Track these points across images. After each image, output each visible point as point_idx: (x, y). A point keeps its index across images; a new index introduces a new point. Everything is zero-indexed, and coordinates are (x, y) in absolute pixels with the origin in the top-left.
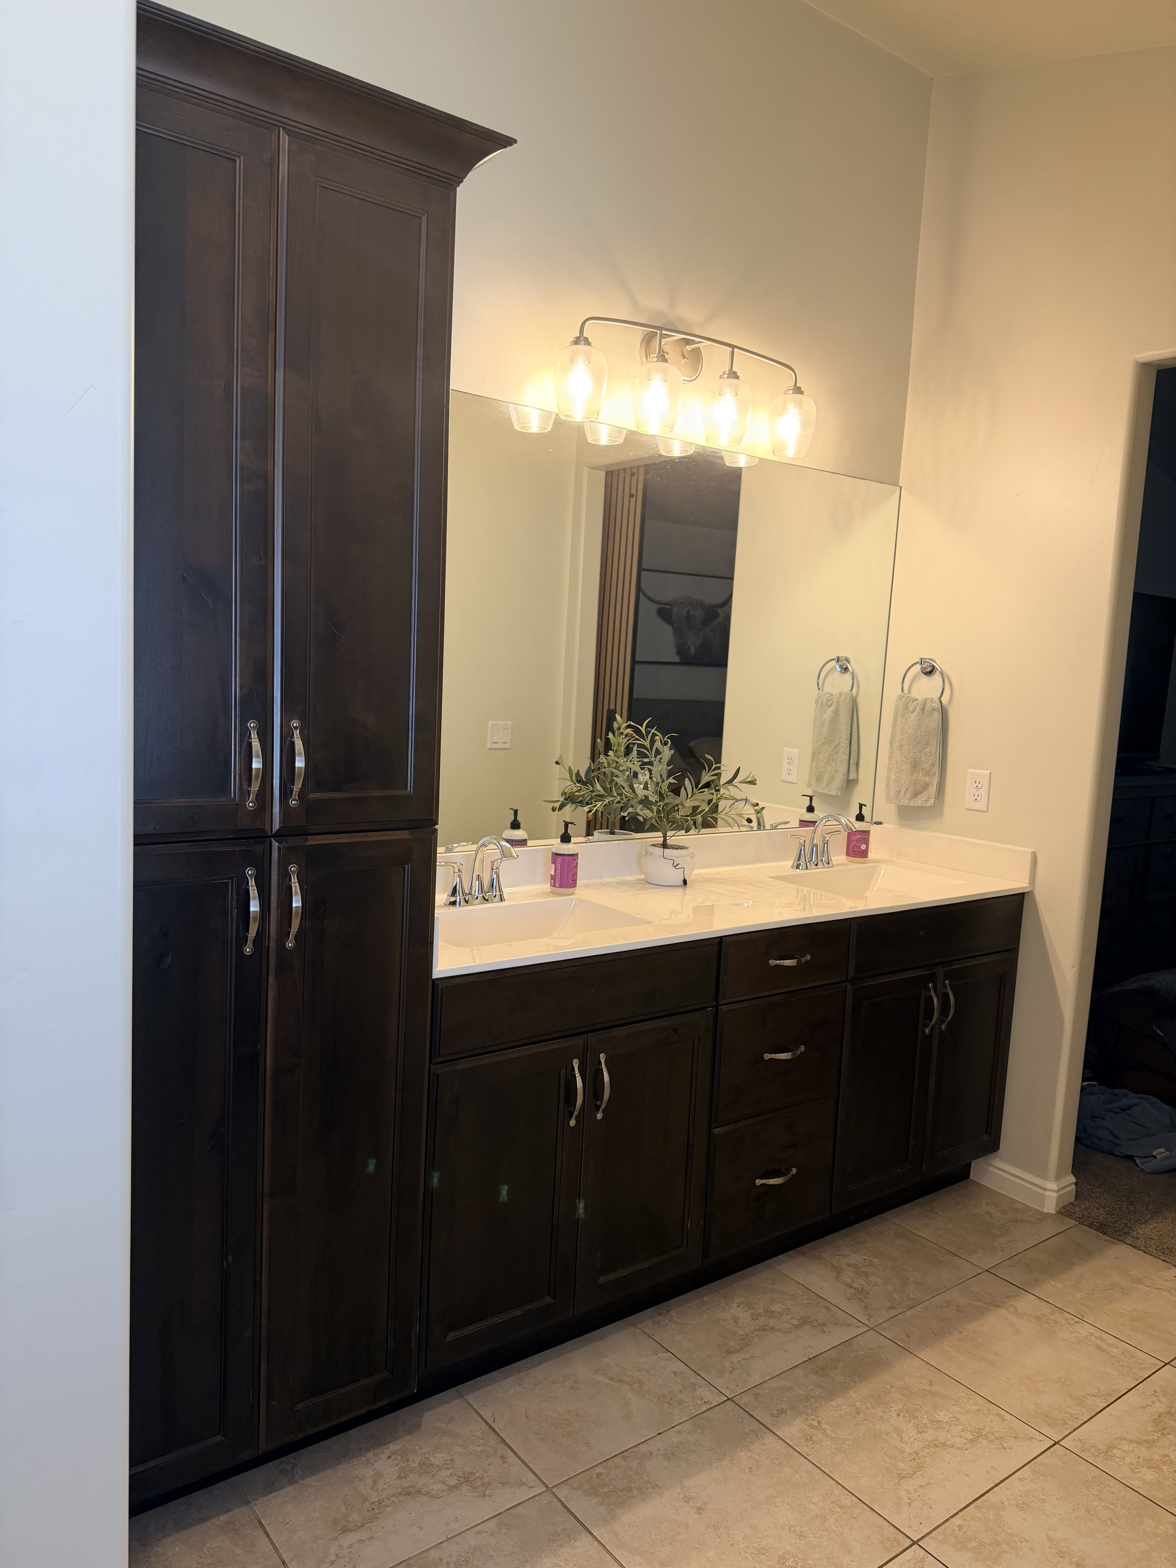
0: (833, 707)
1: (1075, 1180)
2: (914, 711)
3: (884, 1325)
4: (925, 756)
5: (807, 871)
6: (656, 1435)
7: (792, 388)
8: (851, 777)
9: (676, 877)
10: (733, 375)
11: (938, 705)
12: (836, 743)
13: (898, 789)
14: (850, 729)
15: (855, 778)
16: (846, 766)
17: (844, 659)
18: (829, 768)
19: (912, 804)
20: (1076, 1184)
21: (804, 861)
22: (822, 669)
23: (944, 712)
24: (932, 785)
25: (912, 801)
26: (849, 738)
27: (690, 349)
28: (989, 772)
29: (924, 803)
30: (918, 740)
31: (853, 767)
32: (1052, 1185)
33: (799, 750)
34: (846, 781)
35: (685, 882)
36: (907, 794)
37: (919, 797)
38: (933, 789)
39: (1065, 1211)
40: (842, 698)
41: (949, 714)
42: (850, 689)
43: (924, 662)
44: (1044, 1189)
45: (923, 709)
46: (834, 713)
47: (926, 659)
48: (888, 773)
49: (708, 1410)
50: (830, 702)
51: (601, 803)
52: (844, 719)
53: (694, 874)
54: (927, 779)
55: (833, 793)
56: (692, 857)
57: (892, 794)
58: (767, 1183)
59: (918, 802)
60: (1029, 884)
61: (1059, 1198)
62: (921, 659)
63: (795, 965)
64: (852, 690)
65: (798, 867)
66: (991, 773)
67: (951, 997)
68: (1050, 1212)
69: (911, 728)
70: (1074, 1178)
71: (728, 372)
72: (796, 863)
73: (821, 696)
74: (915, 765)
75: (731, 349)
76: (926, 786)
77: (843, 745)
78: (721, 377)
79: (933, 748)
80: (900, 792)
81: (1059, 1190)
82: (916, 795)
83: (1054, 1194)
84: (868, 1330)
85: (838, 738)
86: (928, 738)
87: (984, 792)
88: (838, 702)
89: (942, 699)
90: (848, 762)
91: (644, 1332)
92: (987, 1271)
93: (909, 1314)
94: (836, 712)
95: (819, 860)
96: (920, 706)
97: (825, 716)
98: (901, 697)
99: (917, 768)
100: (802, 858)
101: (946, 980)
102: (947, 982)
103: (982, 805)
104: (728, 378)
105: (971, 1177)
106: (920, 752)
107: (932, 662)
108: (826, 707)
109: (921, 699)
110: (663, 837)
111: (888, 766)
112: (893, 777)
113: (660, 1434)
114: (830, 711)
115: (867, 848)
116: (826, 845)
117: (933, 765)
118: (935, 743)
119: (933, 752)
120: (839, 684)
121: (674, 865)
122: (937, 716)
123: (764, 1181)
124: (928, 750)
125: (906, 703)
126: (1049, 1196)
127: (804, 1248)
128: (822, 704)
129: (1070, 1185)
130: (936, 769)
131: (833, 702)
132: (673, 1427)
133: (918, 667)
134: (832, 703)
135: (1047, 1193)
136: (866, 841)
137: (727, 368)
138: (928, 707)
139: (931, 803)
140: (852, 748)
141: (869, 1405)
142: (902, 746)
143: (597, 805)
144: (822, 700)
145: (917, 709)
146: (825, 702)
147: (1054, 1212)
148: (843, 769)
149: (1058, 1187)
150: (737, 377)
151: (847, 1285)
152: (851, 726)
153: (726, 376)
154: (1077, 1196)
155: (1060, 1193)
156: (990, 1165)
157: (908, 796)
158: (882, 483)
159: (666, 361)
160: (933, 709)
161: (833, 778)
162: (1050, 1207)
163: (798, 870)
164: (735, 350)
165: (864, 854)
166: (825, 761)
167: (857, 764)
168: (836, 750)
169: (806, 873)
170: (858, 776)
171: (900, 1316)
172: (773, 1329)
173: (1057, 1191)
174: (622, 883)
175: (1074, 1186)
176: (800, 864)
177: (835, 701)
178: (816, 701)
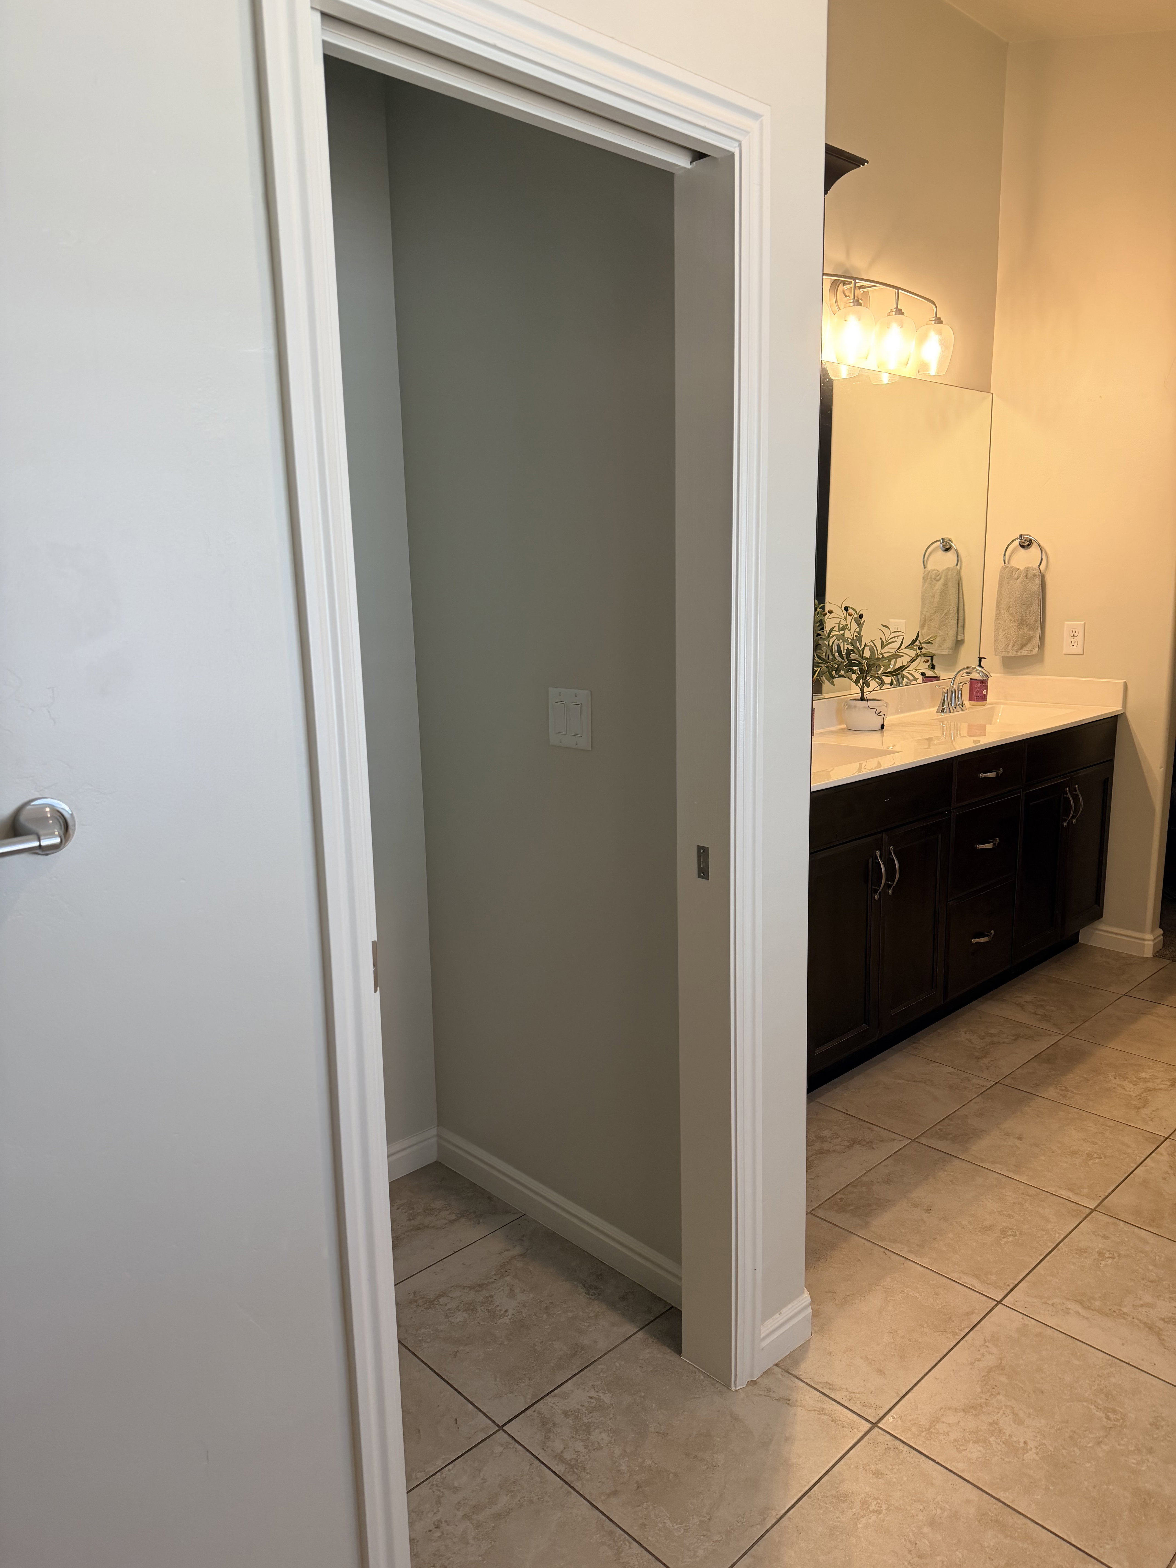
0: (942, 581)
1: (1162, 932)
2: (1018, 578)
3: (1074, 1032)
4: (1029, 614)
5: (951, 714)
6: (962, 1107)
7: (934, 319)
8: (959, 638)
9: (877, 722)
10: (900, 312)
11: (1037, 572)
12: (946, 611)
13: (1007, 643)
14: (957, 598)
15: (962, 638)
16: (955, 629)
17: (948, 539)
18: (940, 632)
19: (1019, 654)
20: (1163, 935)
21: (947, 706)
22: (926, 550)
23: (1043, 577)
24: (1035, 637)
25: (1019, 652)
26: (957, 606)
27: (862, 292)
28: (1083, 622)
29: (1029, 652)
30: (1023, 601)
31: (960, 629)
32: (1149, 936)
33: (905, 620)
34: (955, 642)
35: (883, 726)
36: (1015, 647)
37: (1025, 648)
38: (1037, 640)
39: (1159, 954)
40: (950, 573)
41: (1046, 579)
42: (955, 564)
43: (1024, 538)
44: (1144, 940)
45: (1026, 576)
46: (944, 586)
47: (1025, 535)
48: (995, 632)
49: (987, 1090)
50: (939, 577)
51: (820, 668)
52: (952, 591)
53: (888, 721)
54: (1031, 633)
55: (945, 652)
56: (886, 706)
57: (1002, 648)
58: (980, 941)
59: (1025, 652)
60: (1123, 707)
61: (1154, 945)
62: (1021, 535)
63: (995, 776)
64: (957, 565)
65: (943, 711)
66: (1085, 623)
67: (1080, 797)
68: (1148, 956)
69: (1017, 592)
70: (1162, 930)
71: (895, 310)
72: (941, 709)
73: (928, 573)
74: (1022, 622)
75: (897, 291)
76: (1030, 639)
77: (952, 612)
78: (889, 314)
79: (1036, 607)
80: (1008, 646)
81: (1155, 939)
82: (1022, 647)
83: (1151, 943)
84: (1064, 1037)
85: (947, 607)
86: (1032, 599)
87: (1080, 639)
88: (946, 576)
89: (1040, 567)
90: (956, 626)
91: (910, 1054)
92: (1125, 995)
93: (1087, 1024)
94: (946, 585)
95: (957, 705)
96: (1024, 574)
97: (935, 589)
98: (1004, 568)
99: (1023, 625)
100: (946, 703)
101: (1075, 785)
102: (1076, 786)
103: (1078, 650)
104: (895, 315)
105: (1080, 941)
106: (1026, 611)
107: (1029, 537)
108: (935, 581)
109: (1022, 568)
110: (861, 693)
111: (995, 626)
112: (1002, 634)
113: (964, 1105)
114: (939, 585)
115: (987, 693)
116: (960, 692)
117: (1035, 621)
118: (1037, 603)
119: (1036, 610)
120: (943, 561)
121: (877, 713)
122: (1038, 581)
123: (978, 940)
124: (1032, 609)
125: (1008, 573)
126: (1148, 944)
127: (988, 995)
128: (930, 578)
129: (1160, 936)
130: (1038, 624)
131: (941, 576)
132: (970, 1101)
133: (1017, 541)
134: (941, 578)
135: (1146, 942)
136: (986, 687)
137: (893, 306)
138: (1030, 574)
139: (1035, 651)
140: (960, 613)
141: (1092, 1075)
142: (1009, 608)
143: (817, 670)
144: (931, 576)
145: (1021, 576)
146: (933, 576)
147: (1152, 956)
148: (952, 632)
149: (1153, 936)
150: (903, 314)
151: (1033, 1013)
152: (958, 595)
153: (894, 313)
154: (1164, 945)
155: (1156, 941)
156: (1097, 929)
157: (1016, 648)
158: (981, 391)
159: (860, 305)
160: (1035, 576)
161: (945, 640)
162: (1149, 953)
163: (943, 714)
164: (900, 291)
165: (984, 698)
166: (937, 626)
167: (964, 627)
168: (947, 617)
169: (951, 716)
170: (964, 637)
171: (1081, 1026)
172: (999, 1043)
173: (1153, 940)
174: (832, 732)
175: (1162, 937)
176: (944, 708)
177: (943, 576)
178: (923, 578)
